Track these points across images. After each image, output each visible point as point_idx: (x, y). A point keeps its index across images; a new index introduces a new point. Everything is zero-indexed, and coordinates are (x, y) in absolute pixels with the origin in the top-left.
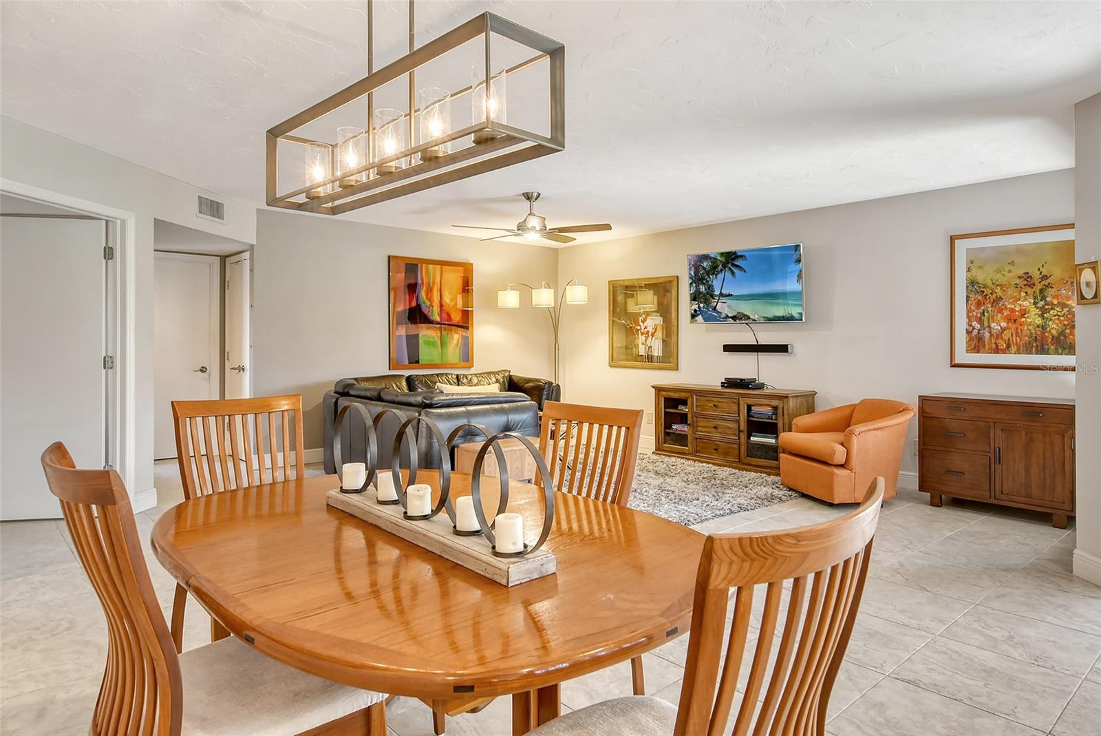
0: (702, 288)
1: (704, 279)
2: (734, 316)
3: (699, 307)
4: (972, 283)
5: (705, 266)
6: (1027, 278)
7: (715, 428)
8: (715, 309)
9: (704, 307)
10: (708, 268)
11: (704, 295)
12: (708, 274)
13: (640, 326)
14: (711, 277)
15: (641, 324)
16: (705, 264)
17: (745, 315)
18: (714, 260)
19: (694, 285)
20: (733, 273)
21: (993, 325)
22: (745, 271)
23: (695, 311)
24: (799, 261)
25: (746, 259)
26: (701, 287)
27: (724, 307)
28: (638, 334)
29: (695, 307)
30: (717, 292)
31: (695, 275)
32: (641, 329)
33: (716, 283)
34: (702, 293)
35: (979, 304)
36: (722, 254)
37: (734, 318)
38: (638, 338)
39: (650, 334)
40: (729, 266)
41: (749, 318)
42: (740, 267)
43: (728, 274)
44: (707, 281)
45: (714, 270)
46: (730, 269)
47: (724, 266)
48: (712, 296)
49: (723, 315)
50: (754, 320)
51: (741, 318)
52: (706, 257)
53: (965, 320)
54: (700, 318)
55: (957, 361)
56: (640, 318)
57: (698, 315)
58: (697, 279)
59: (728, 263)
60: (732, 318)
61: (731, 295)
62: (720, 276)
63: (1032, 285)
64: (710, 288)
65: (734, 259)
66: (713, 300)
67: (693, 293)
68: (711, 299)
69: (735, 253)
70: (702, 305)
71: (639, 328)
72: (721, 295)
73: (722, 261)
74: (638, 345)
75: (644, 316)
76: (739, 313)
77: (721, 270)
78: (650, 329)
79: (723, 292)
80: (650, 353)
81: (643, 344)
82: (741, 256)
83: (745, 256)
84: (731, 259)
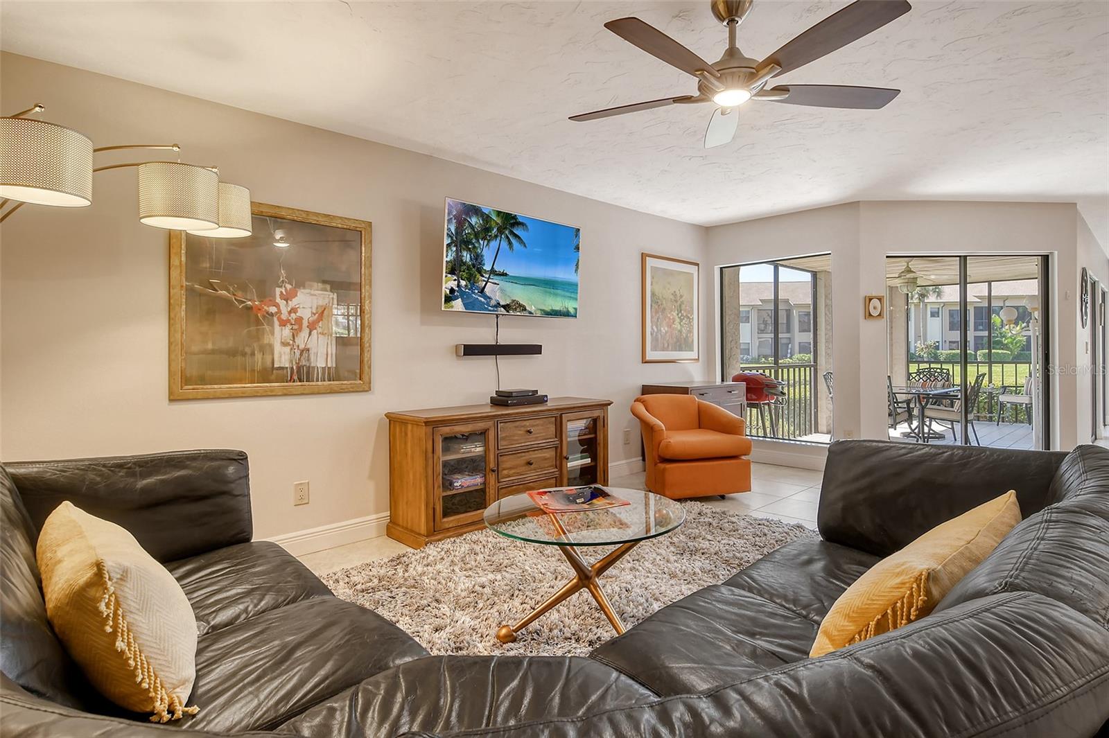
0: (466, 257)
1: (469, 242)
2: (508, 305)
3: (459, 286)
4: (653, 294)
5: (473, 223)
6: (674, 294)
7: (530, 463)
8: (482, 291)
9: (466, 286)
10: (478, 228)
11: (468, 268)
12: (477, 235)
13: (277, 306)
14: (481, 242)
15: (282, 303)
16: (474, 220)
17: (520, 305)
18: (486, 218)
19: (454, 249)
20: (510, 243)
21: (662, 329)
22: (525, 246)
23: (452, 291)
24: (577, 248)
25: (527, 230)
26: (465, 253)
27: (495, 291)
28: (271, 324)
29: (453, 284)
30: (487, 267)
31: (457, 233)
32: (279, 312)
33: (487, 253)
34: (465, 264)
35: (657, 312)
36: (499, 213)
37: (507, 307)
38: (273, 334)
39: (305, 323)
40: (507, 232)
41: (525, 310)
42: (519, 238)
43: (504, 244)
44: (474, 247)
45: (485, 232)
46: (508, 237)
47: (501, 231)
48: (480, 271)
49: (493, 303)
50: (530, 313)
51: (516, 309)
52: (476, 211)
53: (651, 324)
54: (458, 305)
55: (648, 358)
56: (278, 290)
57: (456, 298)
58: (461, 241)
59: (506, 228)
60: (504, 307)
61: (506, 275)
62: (494, 244)
63: (676, 301)
64: (478, 258)
65: (513, 225)
66: (481, 278)
67: (450, 262)
68: (478, 276)
69: (515, 217)
70: (463, 283)
71: (273, 309)
72: (493, 272)
73: (497, 224)
74: (271, 347)
75: (289, 287)
76: (513, 301)
77: (496, 236)
78: (306, 314)
79: (496, 268)
80: (304, 363)
81: (284, 344)
82: (522, 224)
83: (526, 226)
84: (510, 222)
